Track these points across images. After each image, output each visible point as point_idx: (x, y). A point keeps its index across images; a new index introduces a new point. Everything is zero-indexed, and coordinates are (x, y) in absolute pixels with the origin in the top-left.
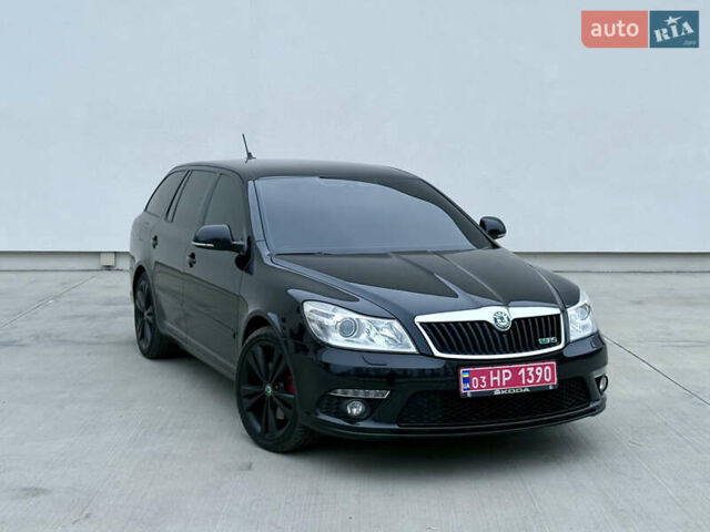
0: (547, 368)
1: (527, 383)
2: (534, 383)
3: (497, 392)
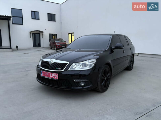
1: (51, 77)
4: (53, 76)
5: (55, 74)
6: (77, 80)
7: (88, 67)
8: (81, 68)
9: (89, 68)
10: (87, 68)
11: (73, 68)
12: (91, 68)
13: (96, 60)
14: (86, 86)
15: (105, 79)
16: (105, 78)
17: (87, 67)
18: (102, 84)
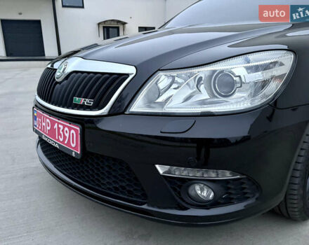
0: (72, 131)
1: (58, 140)
2: (63, 142)
6: (177, 171)
11: (160, 100)
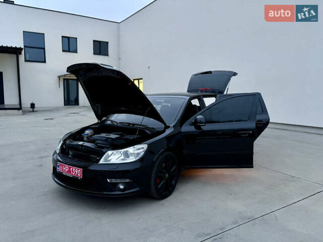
1: (72, 174)
2: (75, 175)
3: (64, 174)
4: (75, 173)
5: (78, 170)
6: (114, 181)
7: (133, 157)
8: (123, 160)
9: (134, 160)
10: (132, 159)
11: (109, 159)
12: (138, 158)
13: (147, 145)
14: (127, 190)
15: (165, 177)
16: (167, 175)
17: (131, 157)
18: (159, 186)
